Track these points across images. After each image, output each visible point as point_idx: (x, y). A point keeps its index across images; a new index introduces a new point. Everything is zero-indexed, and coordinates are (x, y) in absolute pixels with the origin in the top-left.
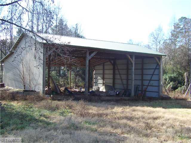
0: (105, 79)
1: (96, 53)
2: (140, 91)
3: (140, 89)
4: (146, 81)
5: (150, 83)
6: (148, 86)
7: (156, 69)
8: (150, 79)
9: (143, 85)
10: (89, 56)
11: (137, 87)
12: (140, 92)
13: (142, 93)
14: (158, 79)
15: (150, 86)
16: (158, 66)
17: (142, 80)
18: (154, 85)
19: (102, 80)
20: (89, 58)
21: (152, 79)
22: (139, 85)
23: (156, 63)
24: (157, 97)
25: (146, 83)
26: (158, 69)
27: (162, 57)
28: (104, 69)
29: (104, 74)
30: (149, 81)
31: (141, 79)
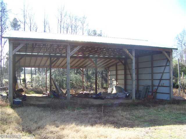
0: (118, 80)
1: (81, 47)
2: (151, 92)
3: (150, 90)
4: (156, 80)
5: (160, 84)
6: (159, 86)
7: (166, 66)
8: (160, 79)
9: (153, 86)
10: (71, 52)
11: (148, 88)
12: (150, 94)
13: (152, 95)
14: (169, 78)
15: (161, 86)
16: (168, 62)
17: (153, 80)
18: (165, 85)
19: (116, 82)
20: (70, 53)
21: (163, 78)
22: (149, 86)
23: (166, 59)
24: (168, 99)
25: (156, 83)
26: (168, 66)
27: (172, 50)
28: (117, 70)
29: (117, 75)
30: (159, 80)
31: (151, 78)
